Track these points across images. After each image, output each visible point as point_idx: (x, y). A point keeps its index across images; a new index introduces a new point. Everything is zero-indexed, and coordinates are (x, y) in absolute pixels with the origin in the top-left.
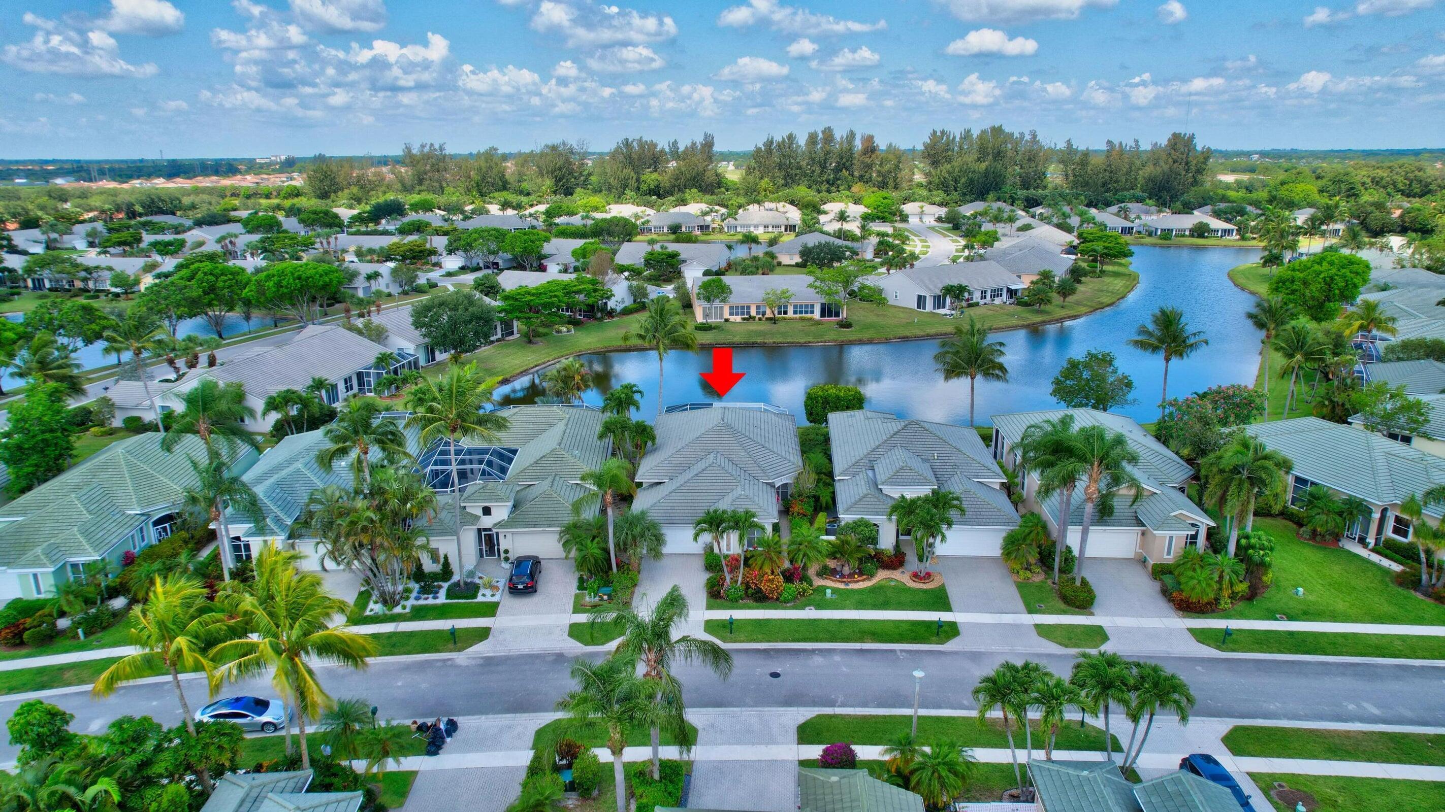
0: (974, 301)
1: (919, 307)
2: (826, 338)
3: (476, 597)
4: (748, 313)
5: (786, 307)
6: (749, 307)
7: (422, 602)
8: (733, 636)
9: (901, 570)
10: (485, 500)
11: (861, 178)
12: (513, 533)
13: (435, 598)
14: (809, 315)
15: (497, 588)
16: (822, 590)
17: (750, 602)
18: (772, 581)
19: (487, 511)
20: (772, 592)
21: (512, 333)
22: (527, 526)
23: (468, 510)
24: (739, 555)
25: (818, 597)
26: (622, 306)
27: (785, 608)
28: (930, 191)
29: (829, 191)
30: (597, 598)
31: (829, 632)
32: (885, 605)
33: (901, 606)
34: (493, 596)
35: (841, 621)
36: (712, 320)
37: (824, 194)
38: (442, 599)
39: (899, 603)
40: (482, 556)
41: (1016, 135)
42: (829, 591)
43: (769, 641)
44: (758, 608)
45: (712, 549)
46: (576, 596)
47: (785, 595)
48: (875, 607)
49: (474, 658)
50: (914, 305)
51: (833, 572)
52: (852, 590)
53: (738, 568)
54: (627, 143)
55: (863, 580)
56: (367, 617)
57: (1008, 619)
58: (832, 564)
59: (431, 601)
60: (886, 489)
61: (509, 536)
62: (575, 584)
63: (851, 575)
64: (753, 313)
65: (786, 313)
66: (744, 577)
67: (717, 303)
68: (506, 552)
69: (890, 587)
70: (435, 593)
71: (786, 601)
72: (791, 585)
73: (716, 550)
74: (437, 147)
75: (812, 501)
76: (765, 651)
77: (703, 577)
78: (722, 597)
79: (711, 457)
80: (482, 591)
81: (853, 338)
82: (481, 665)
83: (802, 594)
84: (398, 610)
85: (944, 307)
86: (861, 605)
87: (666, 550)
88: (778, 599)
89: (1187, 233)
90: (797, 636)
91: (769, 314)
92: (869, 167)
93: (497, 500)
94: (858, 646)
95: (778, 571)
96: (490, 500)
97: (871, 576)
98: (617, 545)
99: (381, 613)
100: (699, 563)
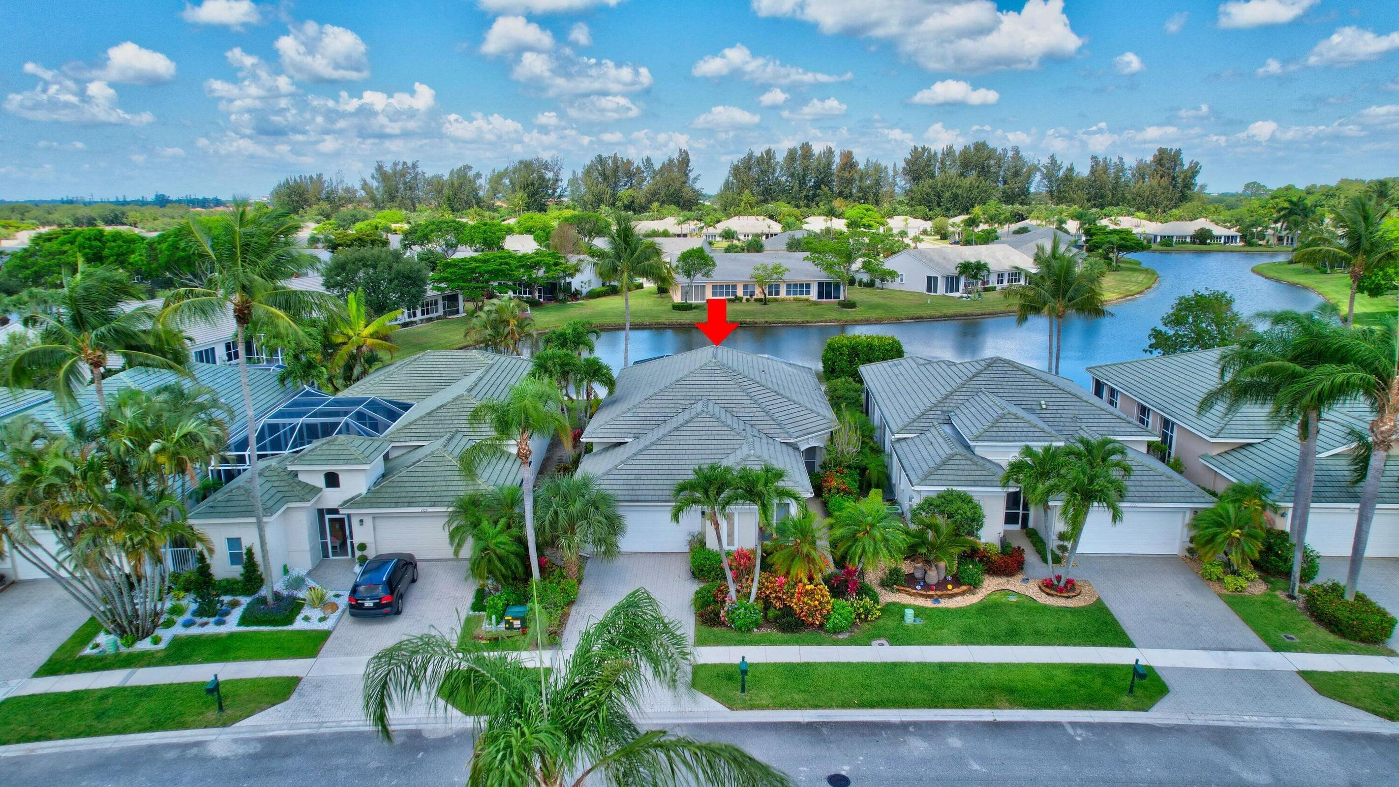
0: (990, 285)
1: (929, 290)
2: (827, 318)
3: (290, 621)
4: (734, 294)
5: (778, 286)
6: (734, 287)
7: (194, 631)
8: (746, 696)
9: (1019, 577)
10: (327, 462)
11: (841, 194)
12: (375, 517)
13: (220, 623)
14: (804, 296)
15: (335, 607)
16: (897, 610)
17: (775, 634)
18: (810, 594)
19: (332, 480)
20: (812, 612)
21: (457, 312)
22: (397, 504)
23: (302, 478)
24: (754, 552)
25: (891, 623)
26: (589, 289)
27: (836, 643)
28: (912, 206)
29: (807, 206)
30: (503, 626)
31: (927, 687)
32: (1012, 637)
33: (1040, 638)
34: (322, 620)
35: (943, 667)
36: (693, 301)
37: (805, 209)
38: (232, 624)
39: (1037, 632)
40: (326, 555)
41: (999, 151)
42: (909, 613)
43: (816, 707)
44: (786, 643)
45: (702, 543)
46: (468, 620)
47: (835, 619)
48: (996, 639)
49: (246, 741)
50: (923, 288)
51: (911, 580)
52: (948, 610)
53: (749, 570)
54: (600, 160)
55: (963, 593)
56: (82, 658)
57: (1241, 660)
58: (906, 568)
59: (212, 629)
60: (982, 449)
61: (368, 521)
62: (468, 597)
63: (941, 585)
64: (740, 293)
65: (777, 293)
66: (761, 584)
67: (699, 278)
68: (363, 547)
69: (1011, 605)
70: (221, 616)
71: (837, 630)
72: (842, 602)
73: (711, 543)
74: (410, 165)
75: (855, 473)
76: (811, 727)
77: (691, 588)
78: (723, 624)
79: (699, 406)
80: (306, 611)
81: (858, 318)
82: (255, 757)
83: (863, 617)
84: (145, 645)
85: (957, 290)
86: (969, 637)
87: (626, 543)
88: (821, 626)
89: (1188, 240)
90: (867, 696)
91: (758, 294)
92: (850, 181)
93: (347, 462)
94: (986, 715)
95: (818, 577)
96: (337, 461)
97: (974, 586)
98: (539, 531)
99: (111, 650)
100: (682, 568)
